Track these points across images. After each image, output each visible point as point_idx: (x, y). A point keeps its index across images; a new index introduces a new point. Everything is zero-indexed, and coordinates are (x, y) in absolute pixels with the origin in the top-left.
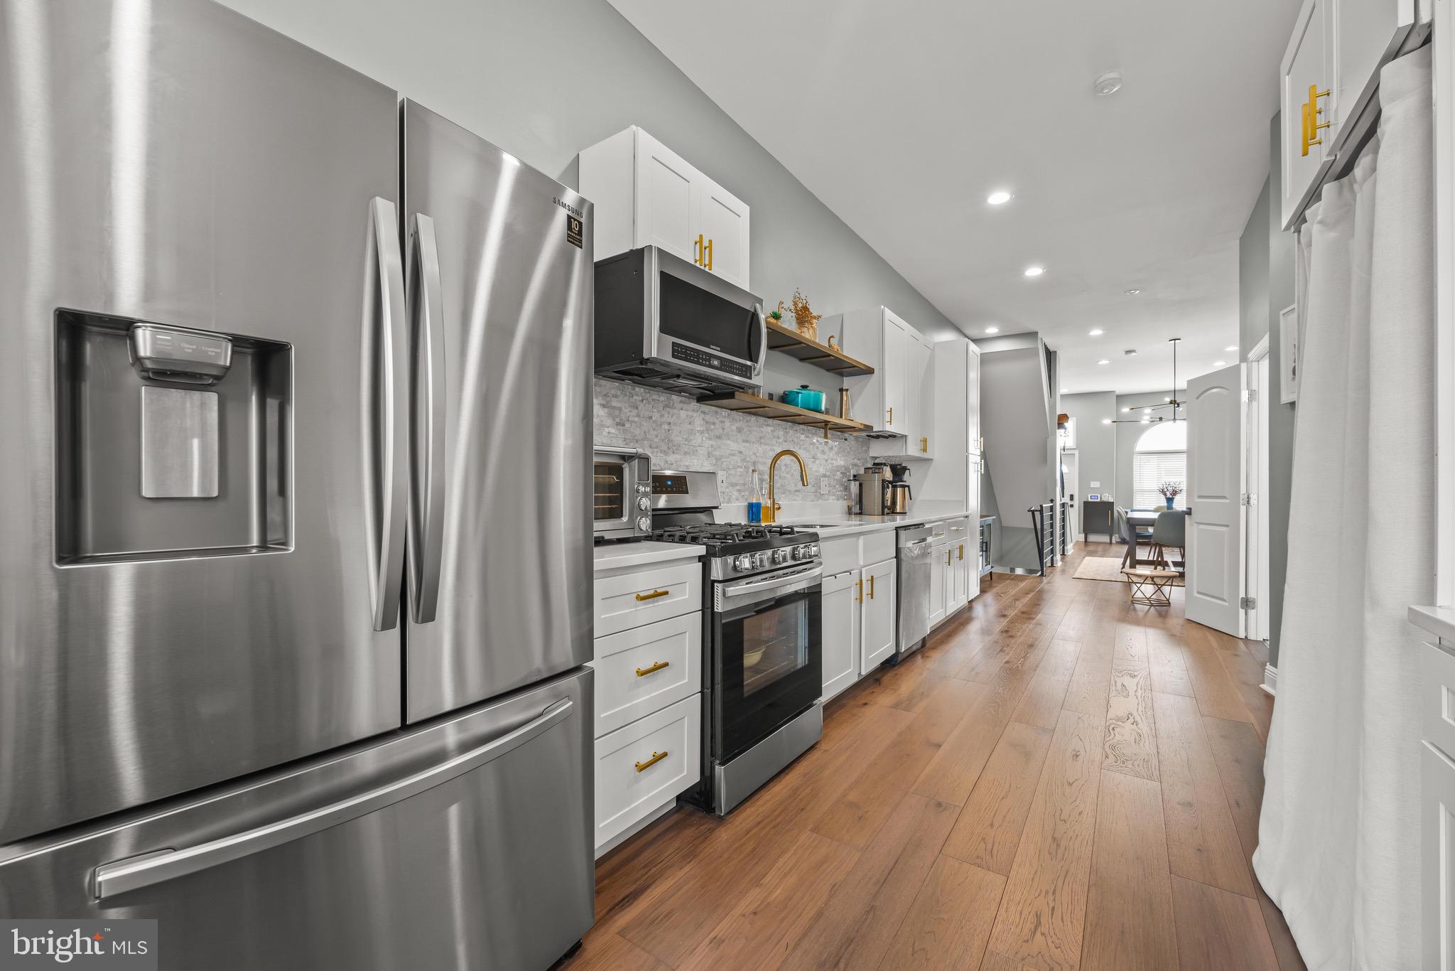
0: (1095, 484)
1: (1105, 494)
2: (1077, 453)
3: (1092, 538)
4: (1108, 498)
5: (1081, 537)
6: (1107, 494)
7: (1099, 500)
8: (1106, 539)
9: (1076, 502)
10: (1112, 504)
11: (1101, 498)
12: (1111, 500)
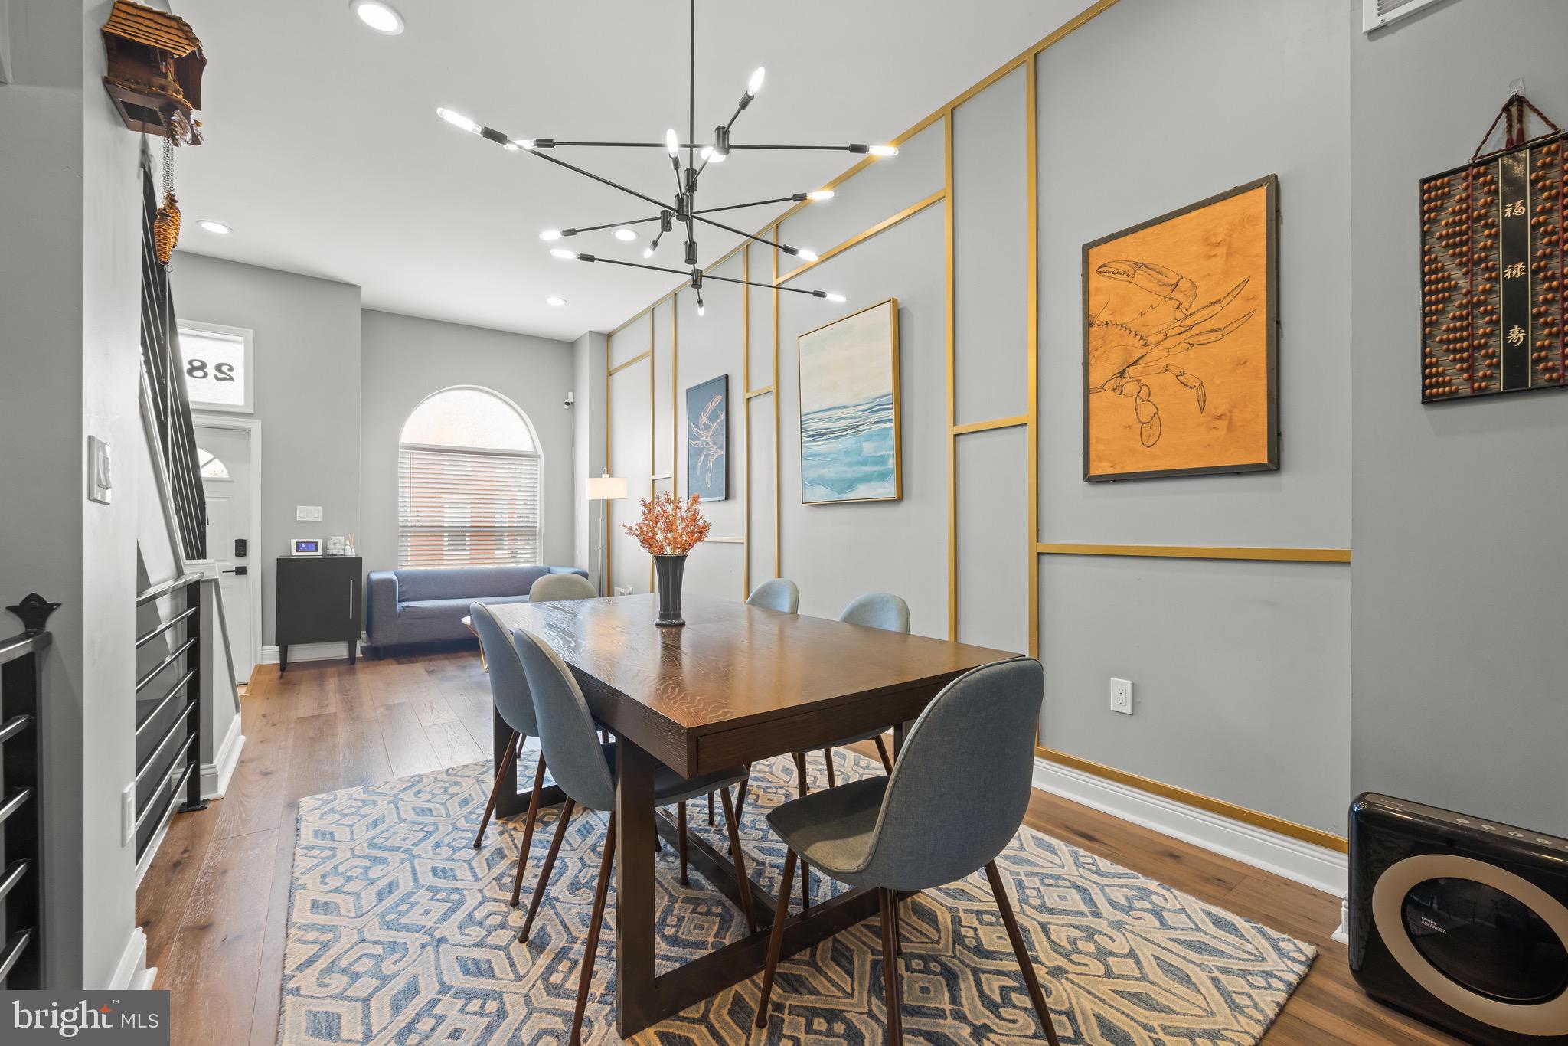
0: (306, 513)
1: (335, 538)
2: (256, 426)
3: (301, 653)
4: (343, 547)
5: (271, 655)
6: (342, 539)
7: (320, 553)
8: (338, 650)
9: (254, 560)
10: (358, 561)
11: (325, 549)
12: (351, 553)
